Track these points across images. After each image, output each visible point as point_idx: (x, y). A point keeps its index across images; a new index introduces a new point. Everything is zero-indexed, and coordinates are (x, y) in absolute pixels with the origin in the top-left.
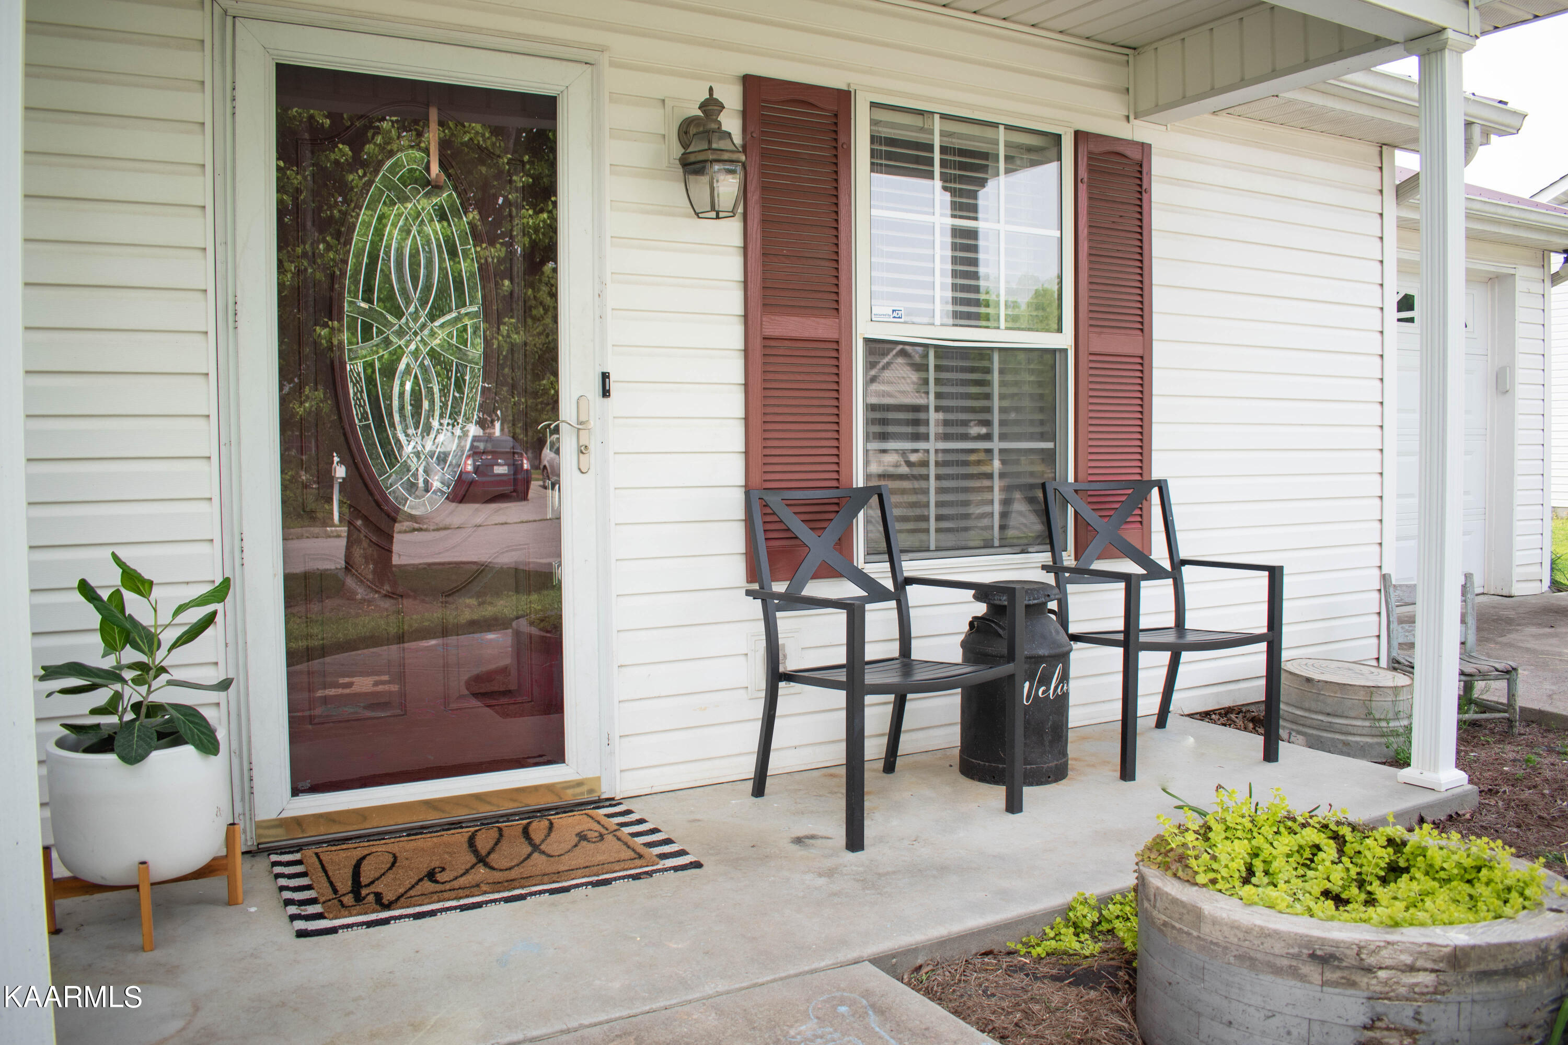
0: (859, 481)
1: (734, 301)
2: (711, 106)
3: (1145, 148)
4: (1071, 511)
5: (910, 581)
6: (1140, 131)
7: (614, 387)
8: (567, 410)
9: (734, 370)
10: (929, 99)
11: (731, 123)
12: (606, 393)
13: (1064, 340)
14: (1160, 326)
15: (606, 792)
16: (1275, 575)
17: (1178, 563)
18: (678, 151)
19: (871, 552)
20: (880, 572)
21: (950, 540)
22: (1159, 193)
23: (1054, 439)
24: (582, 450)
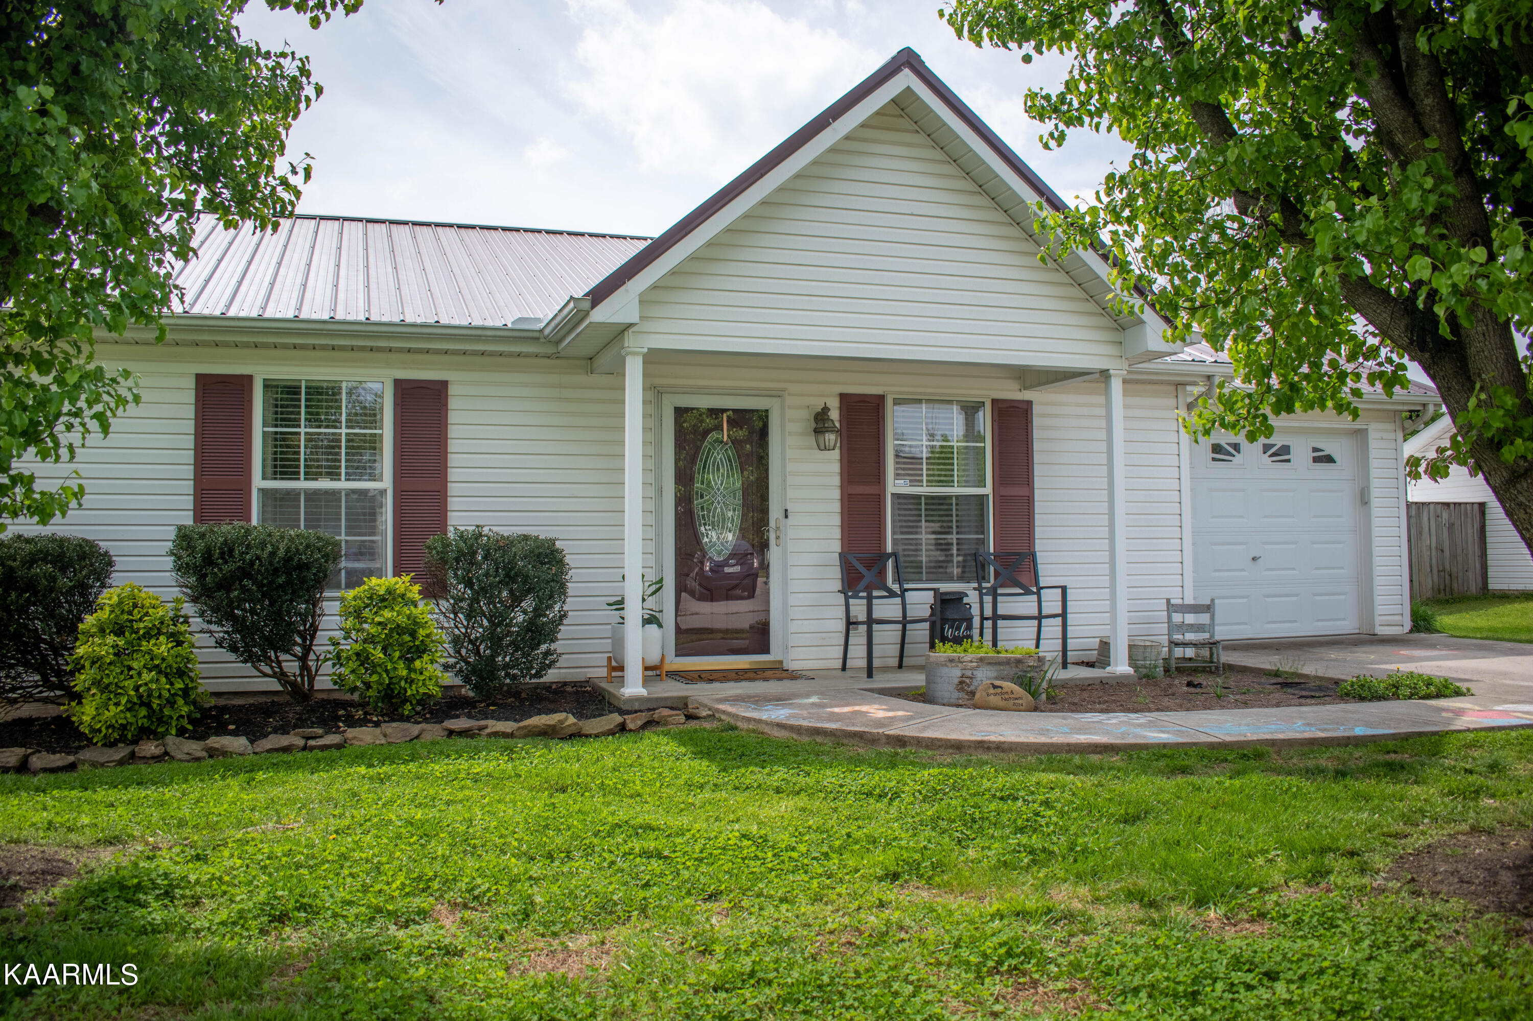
0: (889, 549)
1: (836, 480)
2: (826, 409)
3: (1029, 403)
4: (992, 569)
5: (907, 590)
6: (1027, 395)
7: (789, 515)
8: (772, 524)
9: (836, 507)
10: (921, 394)
11: (834, 415)
12: (786, 517)
13: (988, 490)
14: (1038, 482)
15: (785, 666)
16: (1064, 589)
17: (1040, 589)
18: (814, 425)
19: (894, 582)
20: (896, 587)
21: (932, 576)
22: (1036, 421)
23: (983, 533)
24: (778, 538)
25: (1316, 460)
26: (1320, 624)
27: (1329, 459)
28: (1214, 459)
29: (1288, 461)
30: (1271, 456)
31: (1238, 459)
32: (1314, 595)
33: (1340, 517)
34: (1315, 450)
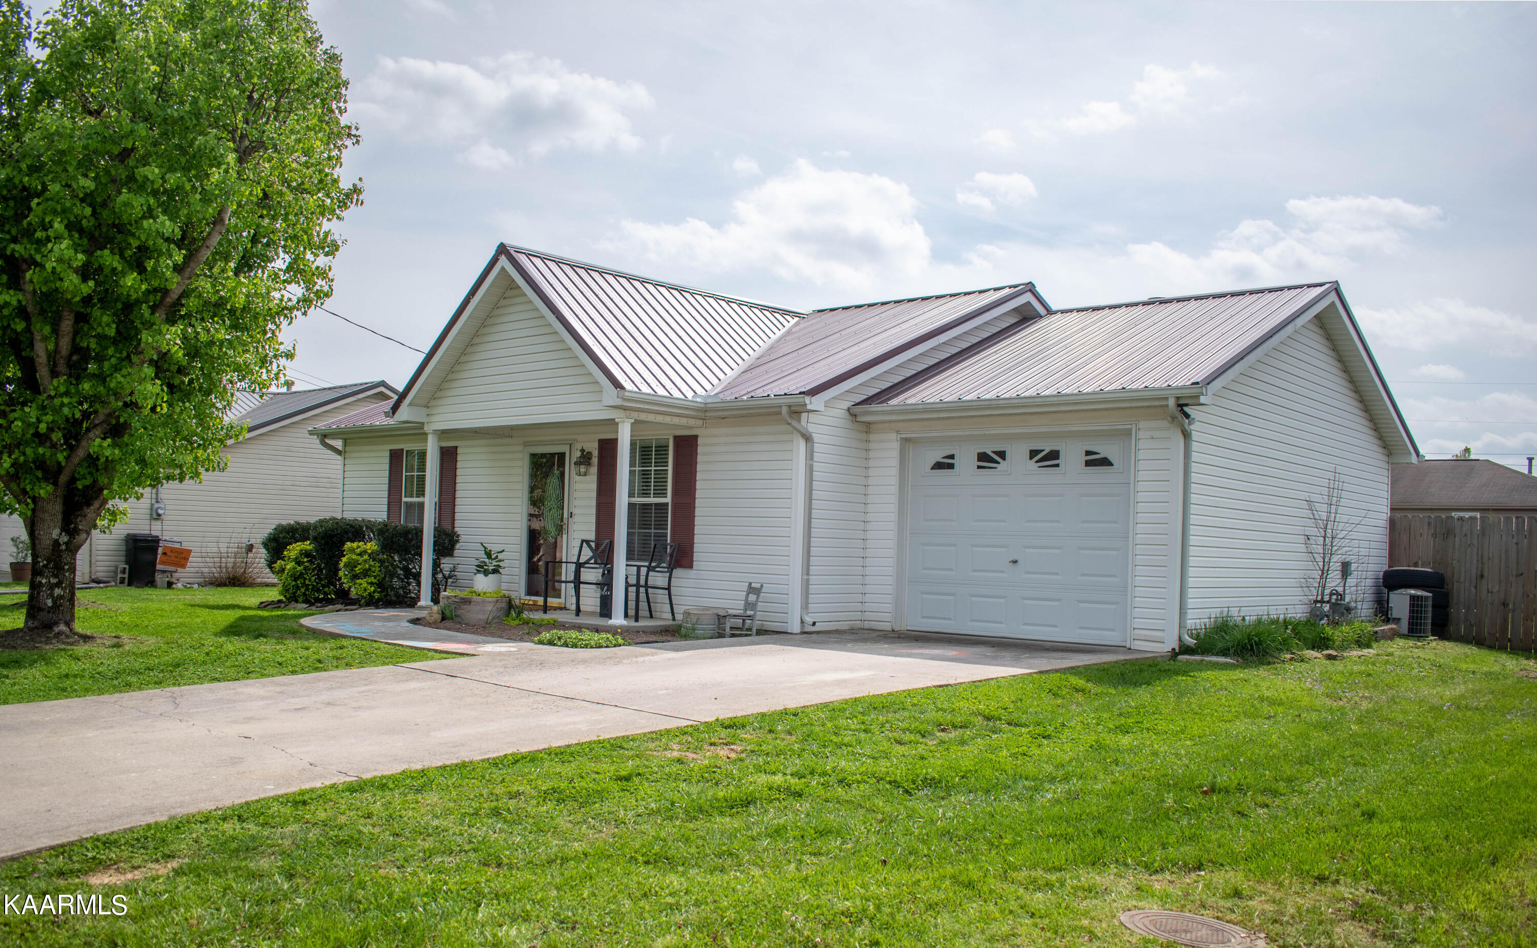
3: (696, 437)
6: (695, 431)
7: (573, 515)
11: (594, 453)
13: (668, 499)
22: (700, 450)
25: (1088, 463)
26: (1082, 631)
27: (1105, 462)
28: (979, 467)
29: (1057, 465)
30: (1037, 462)
31: (1003, 465)
32: (1079, 601)
33: (1116, 522)
34: (1088, 453)
